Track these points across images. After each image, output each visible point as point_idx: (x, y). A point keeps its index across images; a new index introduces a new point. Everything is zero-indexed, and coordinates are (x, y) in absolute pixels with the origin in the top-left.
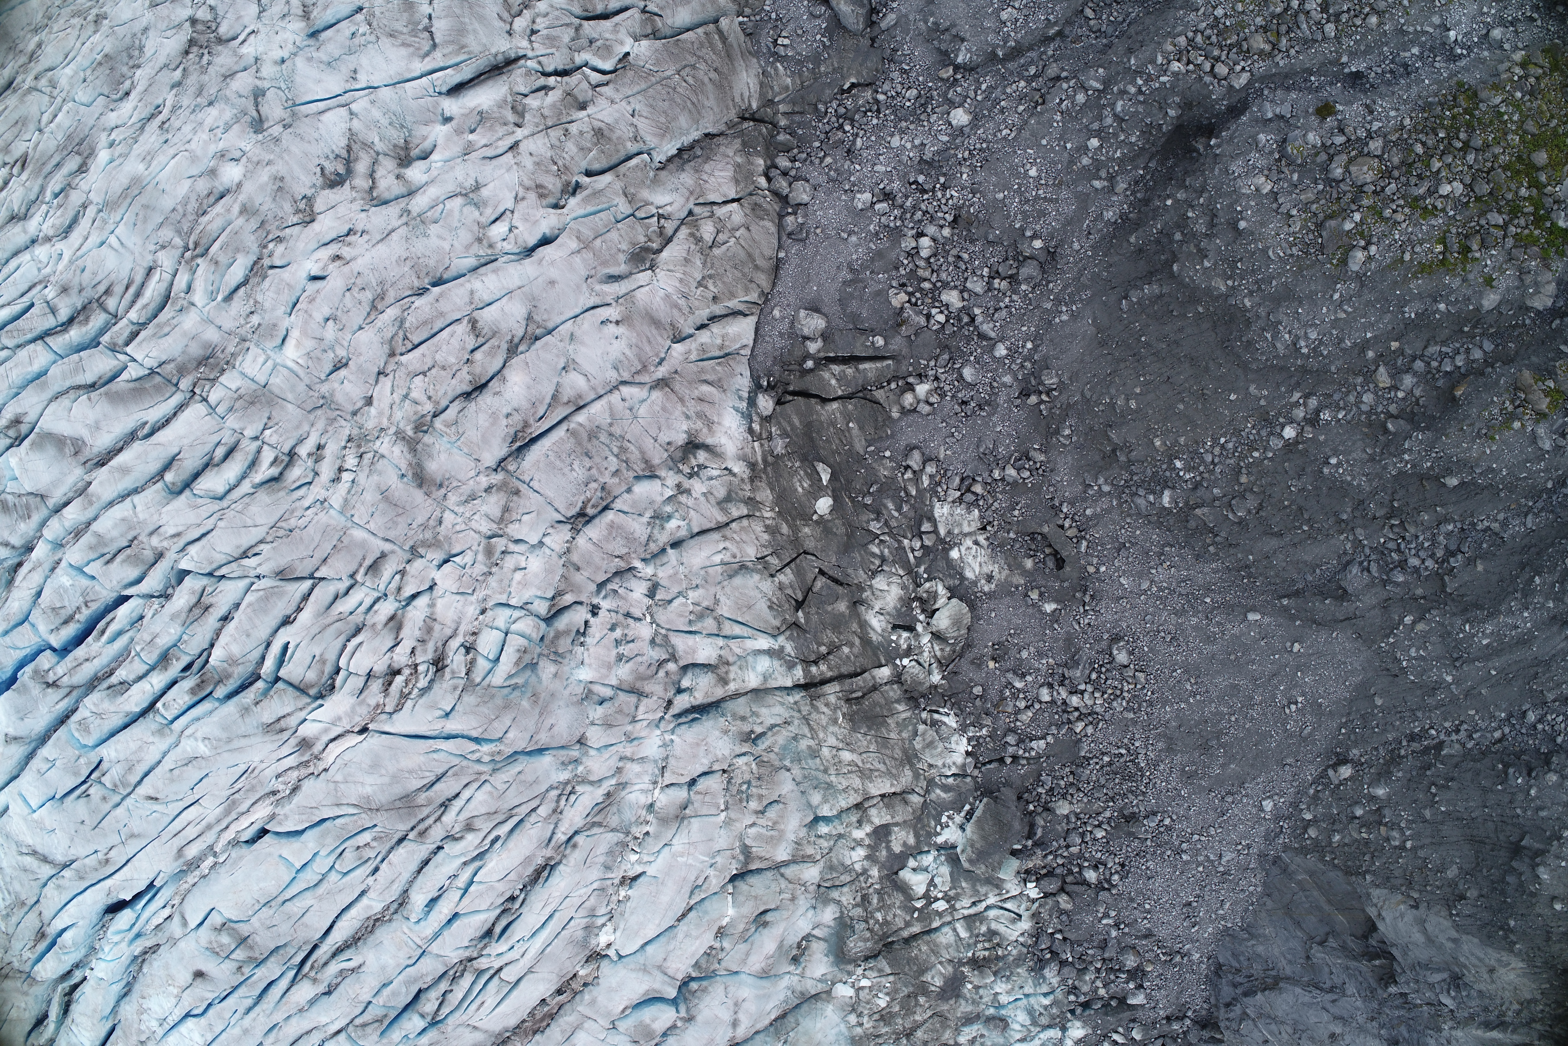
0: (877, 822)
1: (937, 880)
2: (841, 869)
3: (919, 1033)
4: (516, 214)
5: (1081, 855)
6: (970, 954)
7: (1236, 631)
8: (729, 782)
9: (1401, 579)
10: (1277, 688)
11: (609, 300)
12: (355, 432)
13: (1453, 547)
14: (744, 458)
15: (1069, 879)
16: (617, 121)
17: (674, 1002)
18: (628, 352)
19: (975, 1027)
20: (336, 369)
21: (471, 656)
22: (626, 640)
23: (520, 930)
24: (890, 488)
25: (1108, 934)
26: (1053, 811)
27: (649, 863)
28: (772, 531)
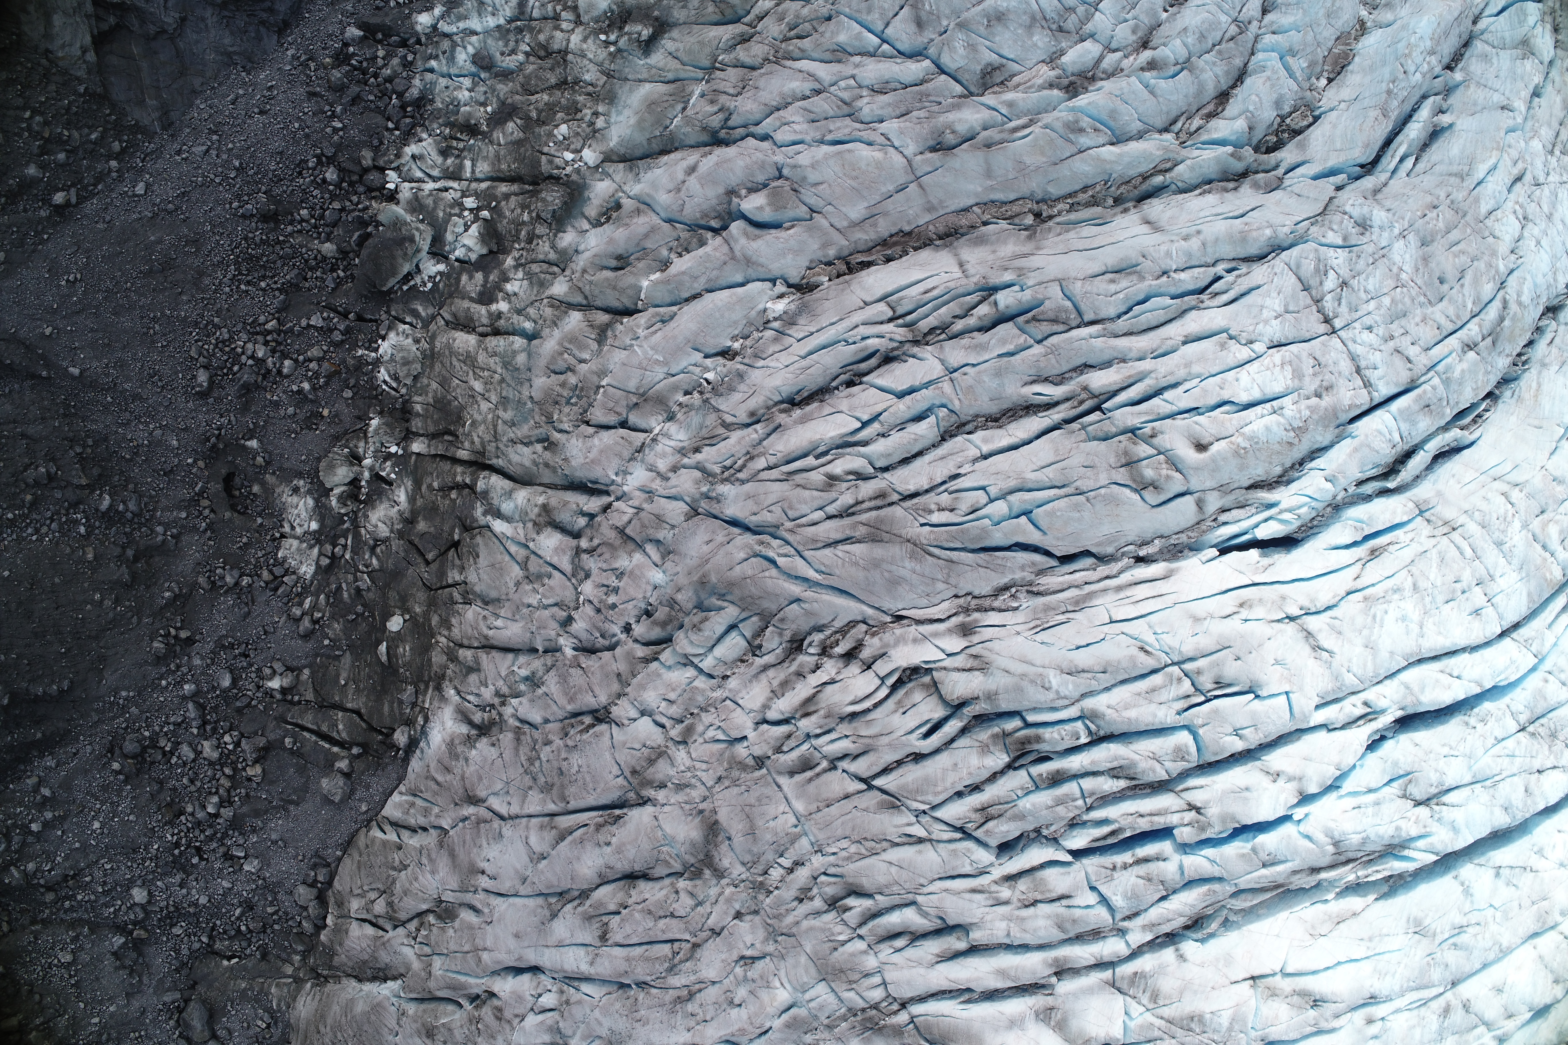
0: (483, 310)
1: (460, 229)
2: (534, 280)
3: (553, 81)
4: (529, 1006)
5: (333, 197)
6: (472, 142)
7: (95, 364)
8: (586, 411)
10: (79, 300)
11: (481, 896)
12: (761, 897)
14: (443, 699)
15: (355, 178)
16: (411, 1036)
17: (739, 214)
18: (485, 844)
19: (504, 66)
20: (754, 959)
21: (757, 642)
22: (608, 590)
23: (846, 353)
24: (339, 611)
25: (344, 110)
26: (340, 250)
27: (695, 365)
28: (446, 623)
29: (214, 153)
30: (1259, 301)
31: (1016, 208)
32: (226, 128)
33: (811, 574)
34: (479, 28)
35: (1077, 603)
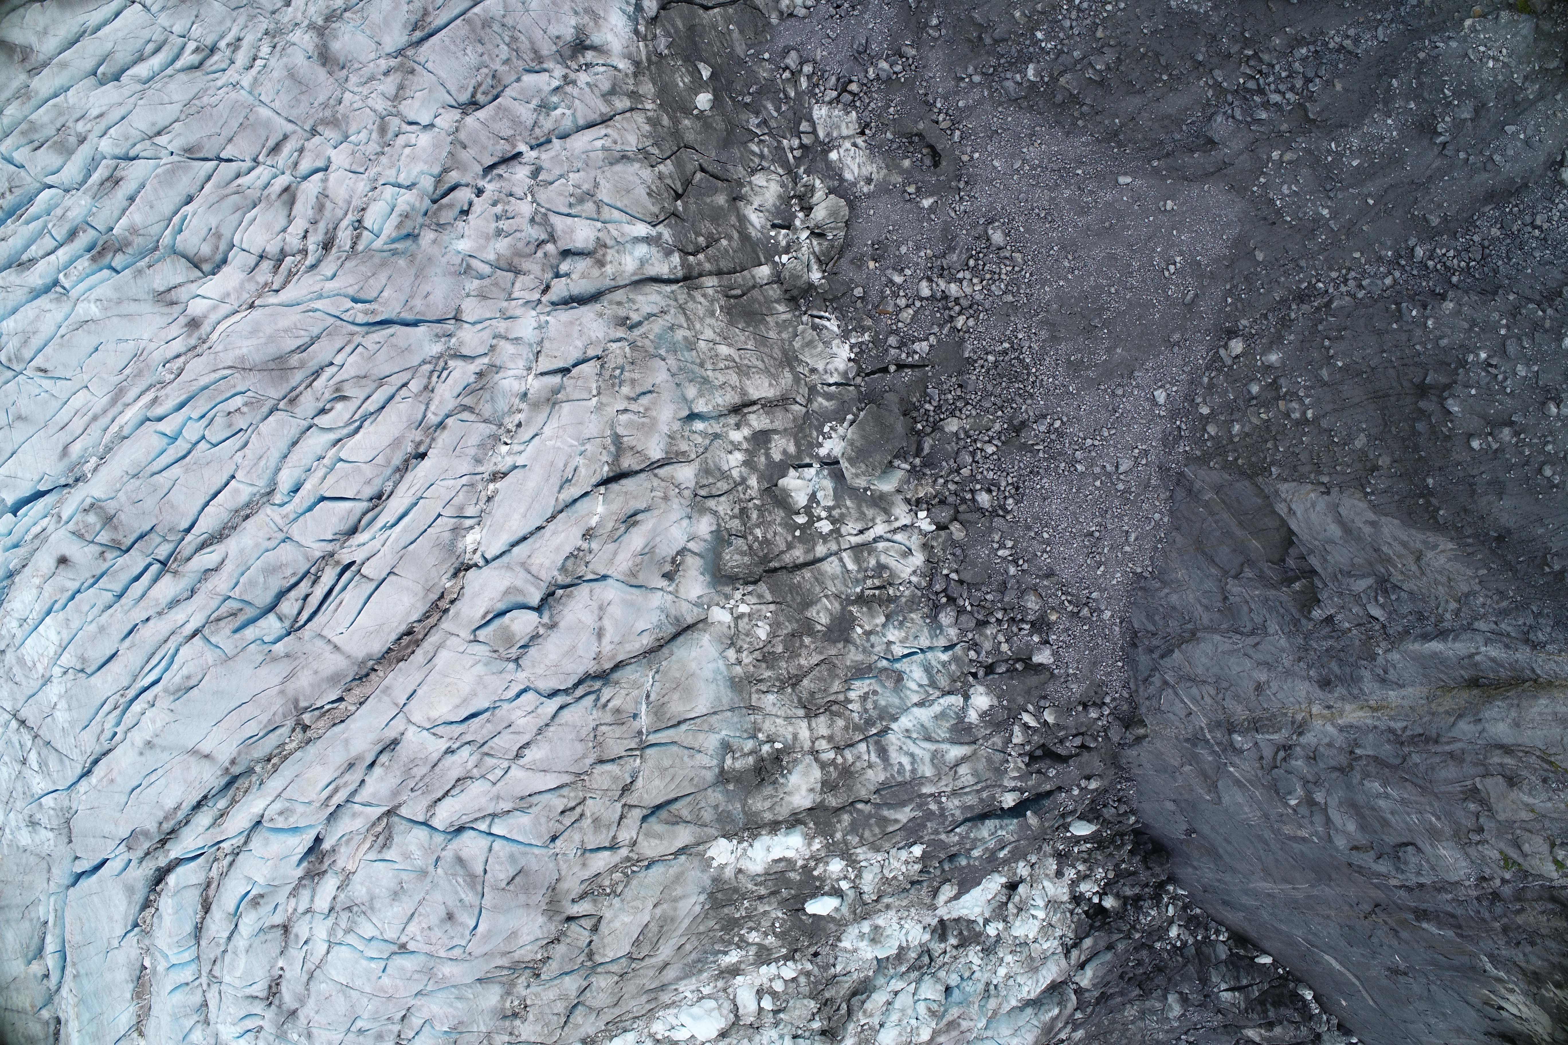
0: (756, 427)
1: (820, 495)
2: (718, 474)
3: (805, 682)
5: (972, 479)
6: (858, 590)
7: (1109, 197)
8: (602, 366)
9: (1264, 115)
10: (1154, 250)
12: (272, 26)
13: (1311, 75)
14: (629, 56)
15: (962, 508)
17: (538, 609)
19: (868, 681)
21: (357, 231)
22: (505, 216)
24: (768, 89)
25: (1007, 572)
26: (942, 429)
27: (520, 453)
28: (654, 122)
29: (1109, 468)
30: (75, 714)
31: (321, 723)
32: (1117, 502)
33: (318, 305)
34: (915, 710)
35: (121, 390)
